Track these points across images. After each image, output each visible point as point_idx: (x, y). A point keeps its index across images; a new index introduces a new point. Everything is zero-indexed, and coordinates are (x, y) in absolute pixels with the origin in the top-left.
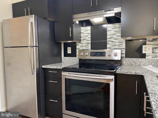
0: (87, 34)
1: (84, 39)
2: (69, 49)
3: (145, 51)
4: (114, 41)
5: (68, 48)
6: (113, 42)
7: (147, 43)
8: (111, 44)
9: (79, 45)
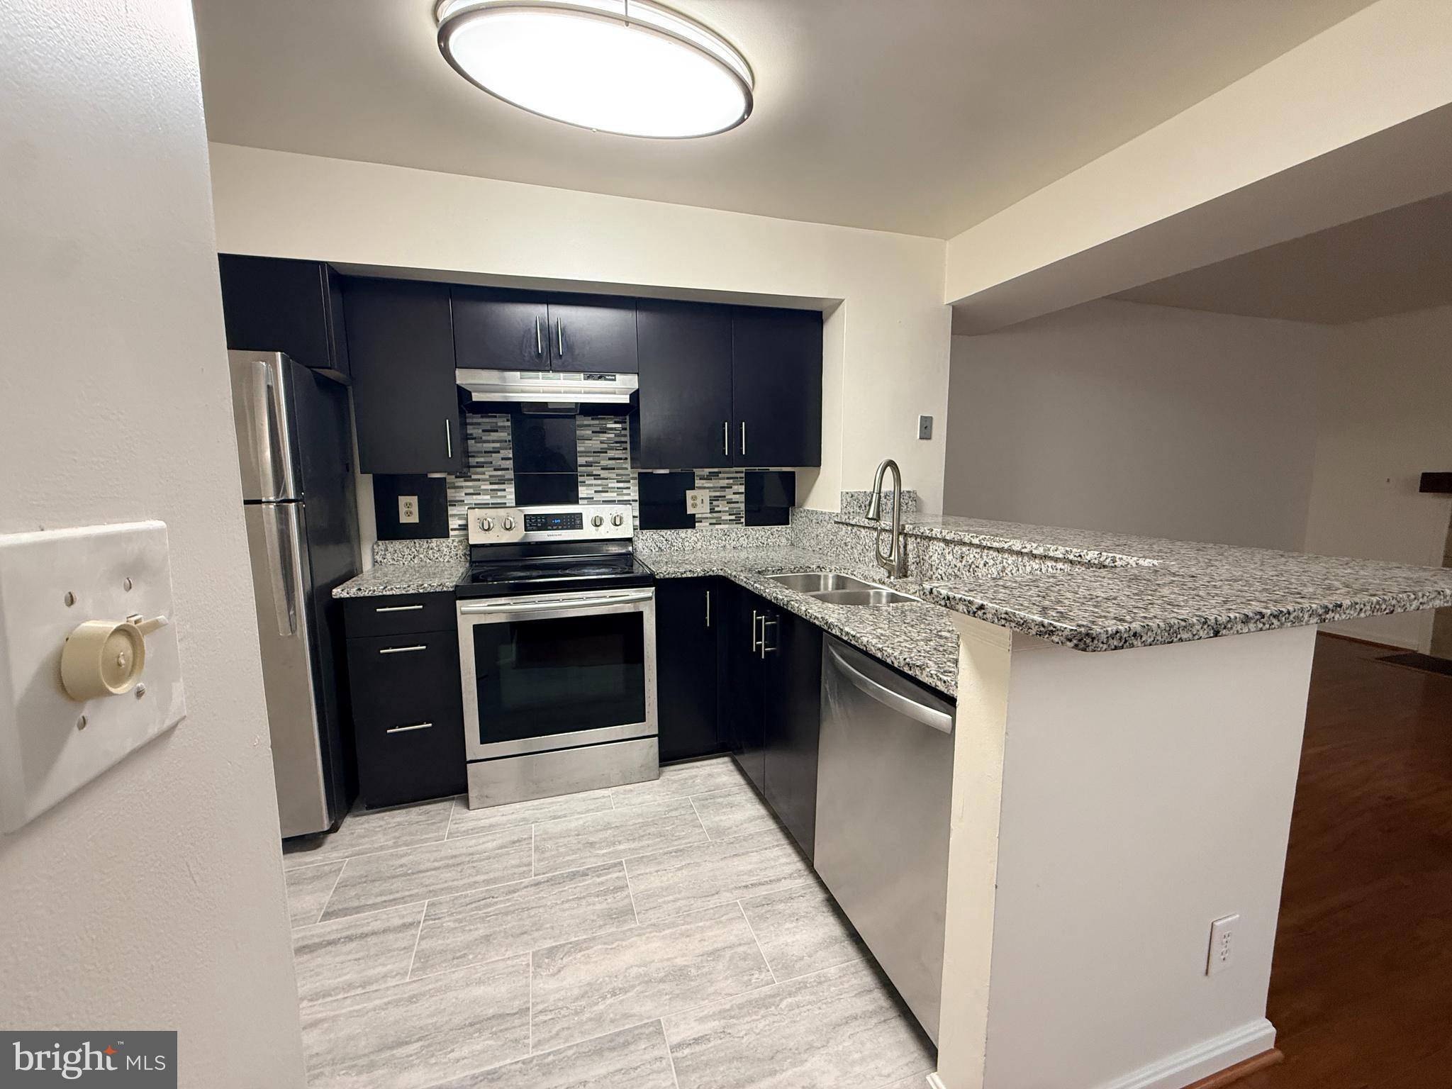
0: (497, 445)
1: (480, 465)
2: (409, 505)
3: (694, 506)
4: (604, 474)
5: (403, 500)
6: (597, 477)
7: (698, 483)
8: (591, 485)
9: (461, 487)
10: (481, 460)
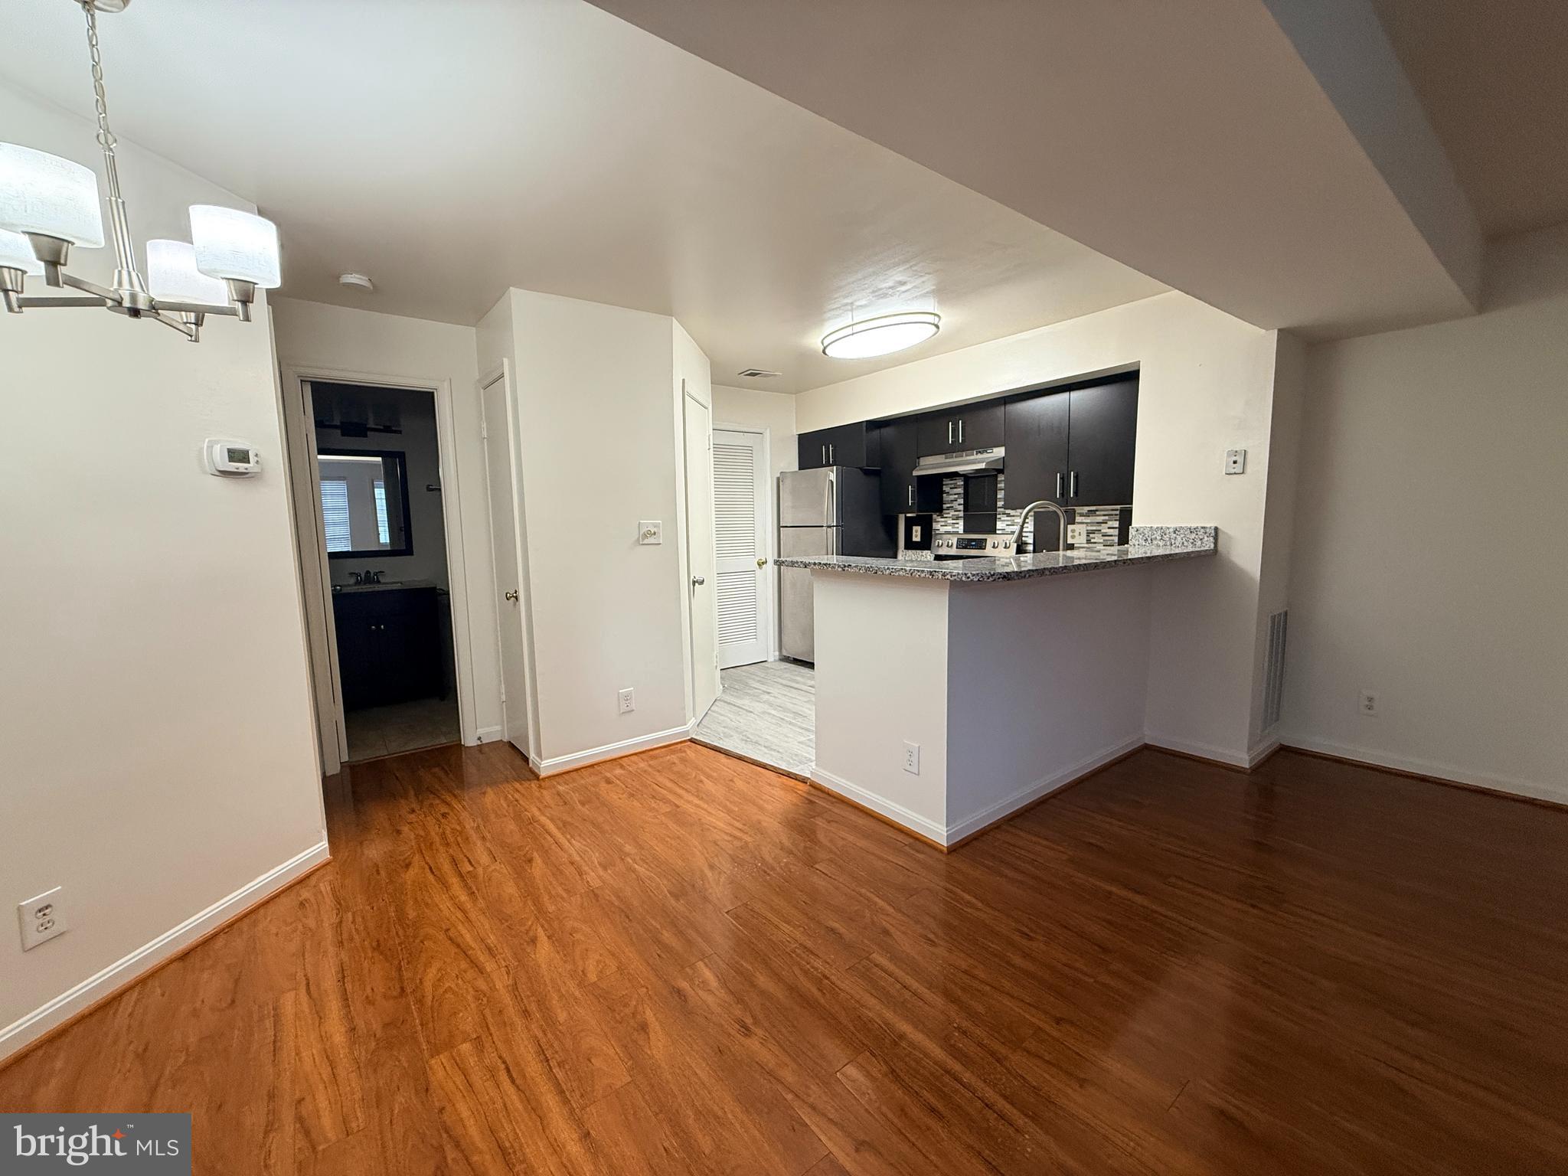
0: (956, 496)
1: (948, 508)
2: (916, 531)
3: (1073, 537)
4: (1012, 513)
5: (915, 528)
6: (1008, 515)
7: (1078, 519)
8: (1004, 521)
9: (939, 522)
10: (948, 505)
